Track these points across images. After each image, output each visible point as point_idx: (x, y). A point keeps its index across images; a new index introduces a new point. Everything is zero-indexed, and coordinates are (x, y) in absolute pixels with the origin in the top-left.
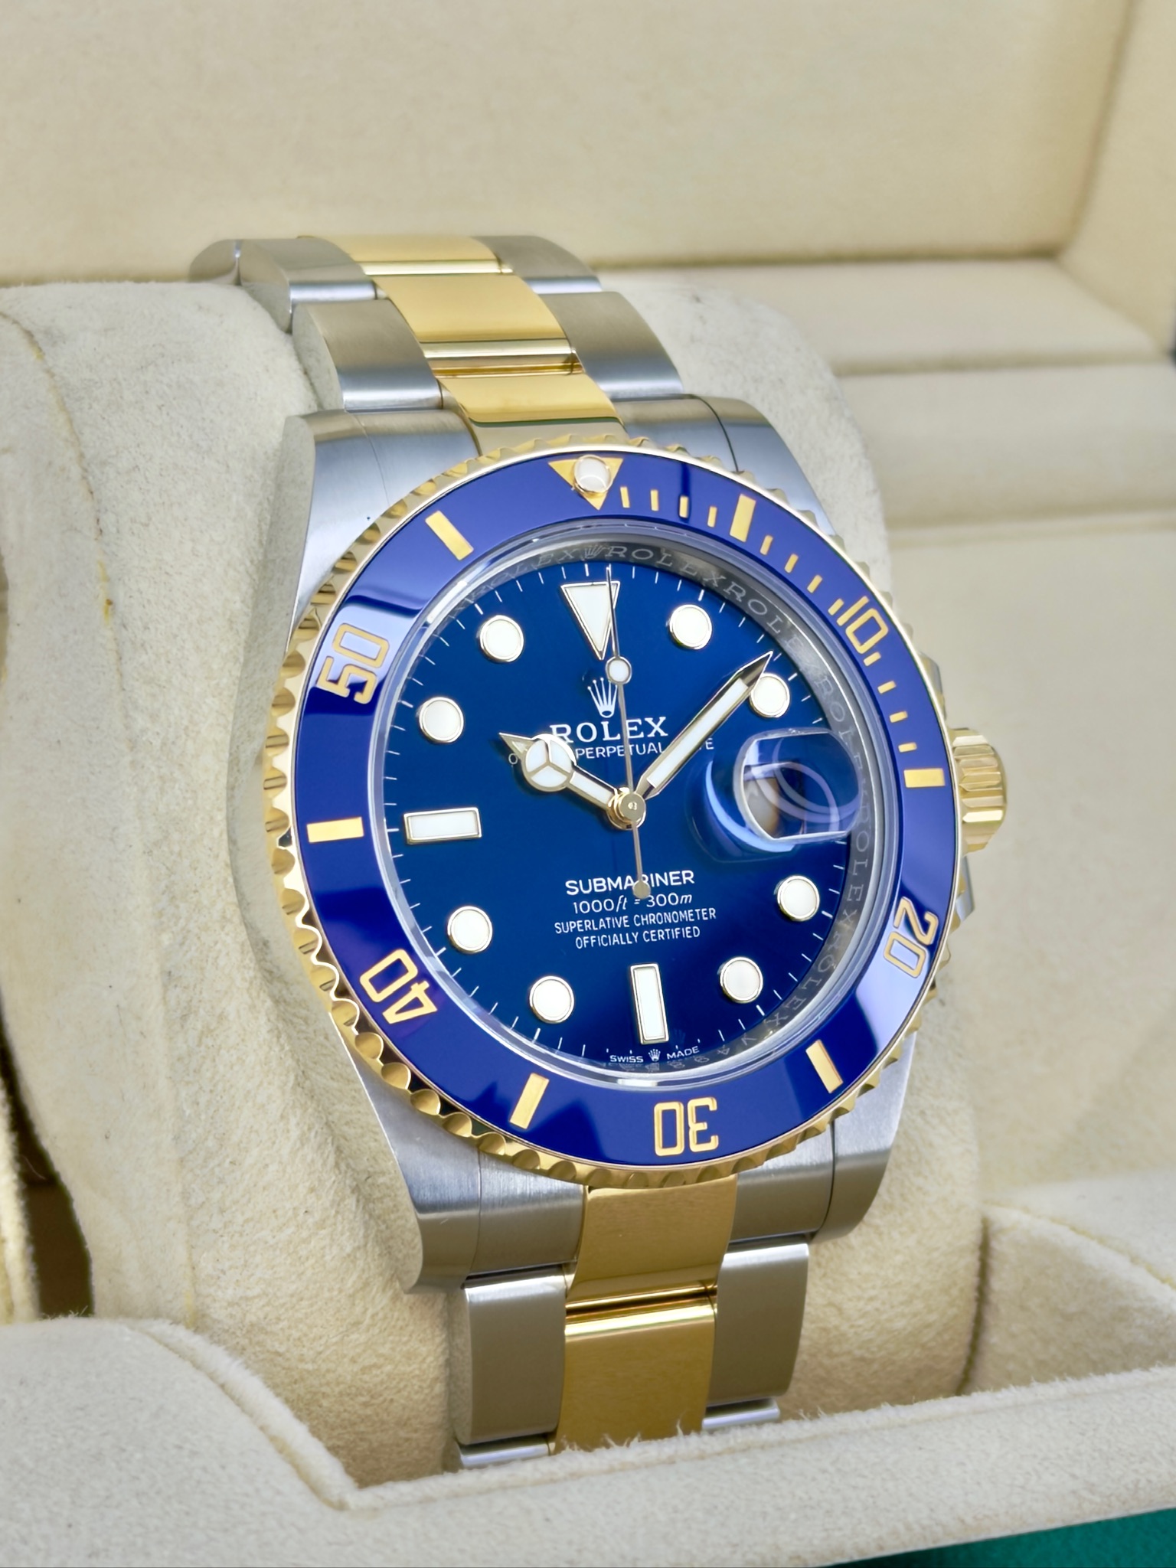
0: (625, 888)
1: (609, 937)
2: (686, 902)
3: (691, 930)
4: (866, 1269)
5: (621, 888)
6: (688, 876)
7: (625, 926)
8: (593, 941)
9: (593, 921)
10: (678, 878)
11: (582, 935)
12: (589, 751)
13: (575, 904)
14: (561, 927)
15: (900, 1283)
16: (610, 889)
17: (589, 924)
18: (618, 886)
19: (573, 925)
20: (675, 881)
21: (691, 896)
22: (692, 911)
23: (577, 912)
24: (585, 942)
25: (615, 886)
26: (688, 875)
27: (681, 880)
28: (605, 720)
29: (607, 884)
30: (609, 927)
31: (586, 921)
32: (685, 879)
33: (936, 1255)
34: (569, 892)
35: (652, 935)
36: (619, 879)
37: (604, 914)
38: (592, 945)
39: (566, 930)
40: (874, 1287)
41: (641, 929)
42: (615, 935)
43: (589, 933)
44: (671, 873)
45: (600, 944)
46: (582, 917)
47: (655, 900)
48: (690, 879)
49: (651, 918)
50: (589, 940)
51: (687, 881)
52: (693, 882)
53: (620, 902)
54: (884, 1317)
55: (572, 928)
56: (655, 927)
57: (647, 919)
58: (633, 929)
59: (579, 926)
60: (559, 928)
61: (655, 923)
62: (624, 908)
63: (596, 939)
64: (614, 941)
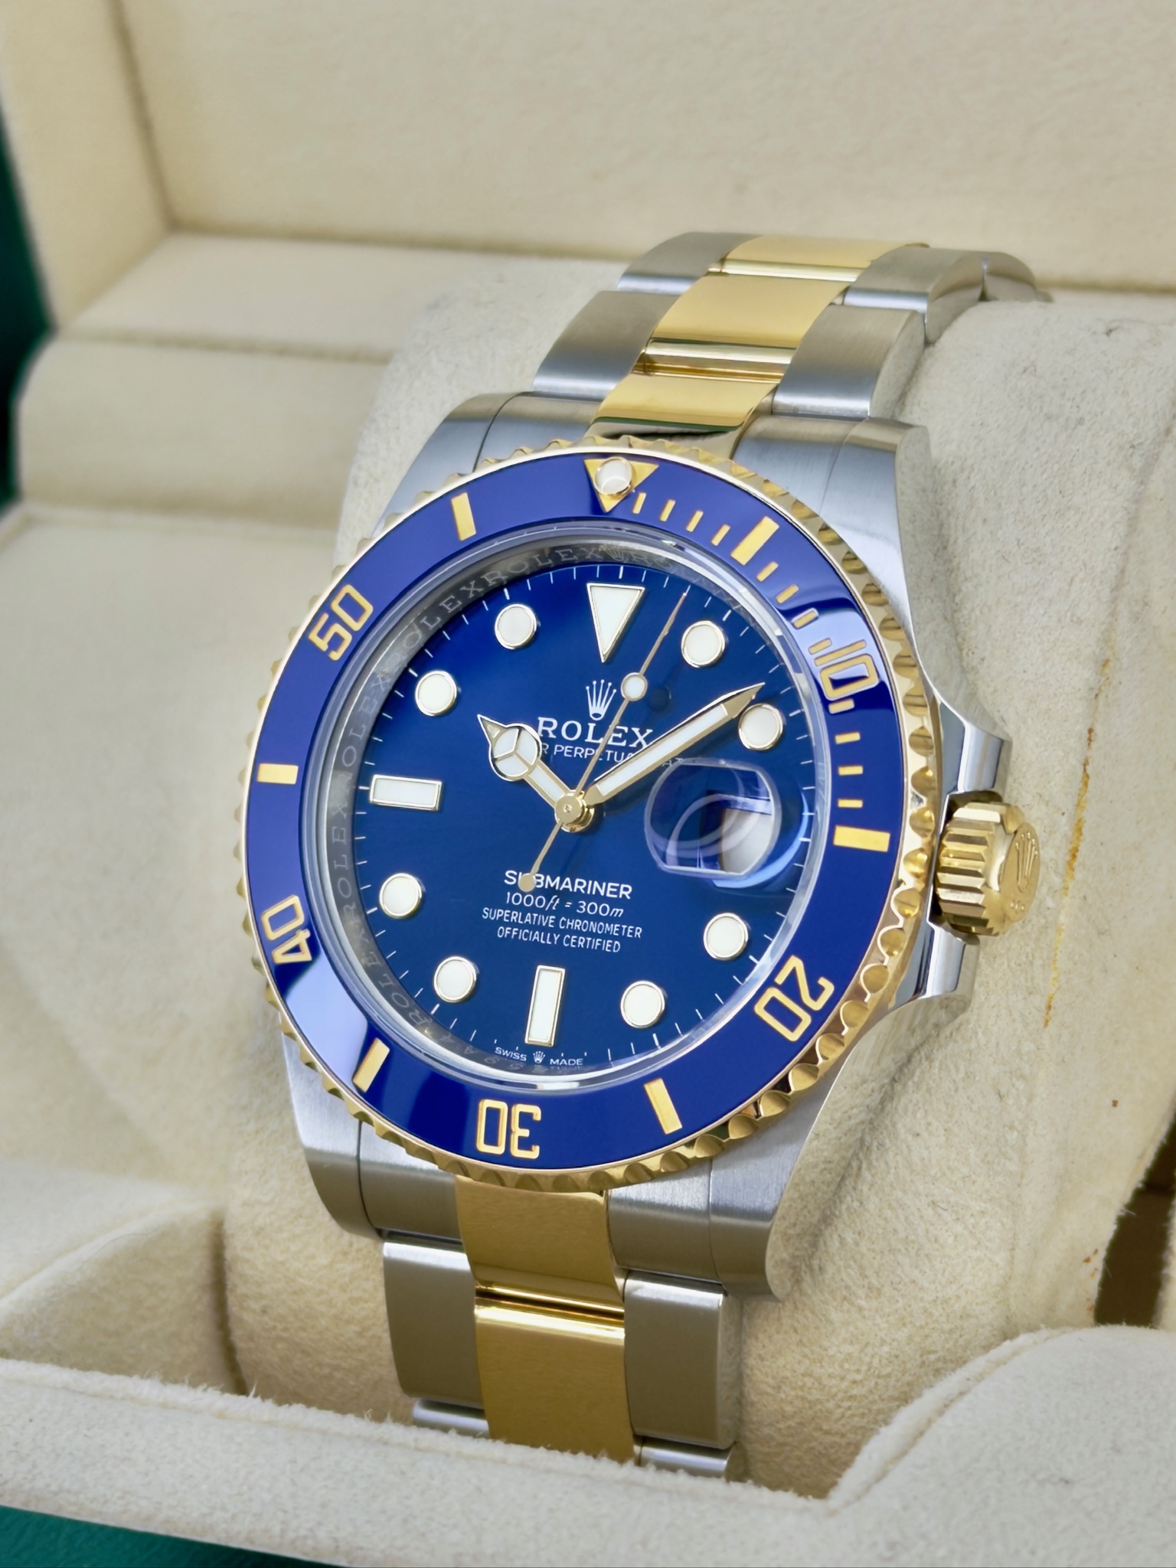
0: (561, 889)
1: (531, 933)
2: (615, 915)
3: (612, 944)
4: (847, 1348)
5: (557, 888)
6: (626, 891)
7: (550, 926)
8: (514, 933)
9: (520, 914)
10: (615, 890)
11: (506, 925)
12: (569, 749)
13: (509, 894)
14: (489, 912)
15: (888, 1376)
16: (546, 887)
17: (516, 916)
18: (555, 886)
19: (500, 913)
20: (611, 893)
21: (622, 910)
22: (619, 926)
23: (508, 902)
24: (507, 932)
25: (552, 885)
26: (626, 889)
27: (617, 893)
28: (593, 722)
29: (545, 881)
30: (534, 923)
31: (513, 913)
32: (622, 892)
33: (932, 1357)
34: (506, 881)
35: (573, 941)
36: (558, 879)
37: (533, 909)
38: (513, 937)
39: (492, 916)
40: (858, 1371)
41: (563, 932)
42: (537, 933)
43: (513, 925)
44: (610, 884)
45: (520, 938)
46: (512, 907)
47: (586, 907)
48: (627, 893)
49: (577, 924)
50: (511, 931)
51: (624, 896)
52: (629, 898)
53: (551, 902)
54: (875, 1407)
55: (498, 915)
56: (579, 933)
57: (572, 924)
58: (556, 930)
59: (506, 915)
60: (486, 913)
61: (579, 929)
62: (554, 908)
63: (518, 932)
64: (535, 938)
